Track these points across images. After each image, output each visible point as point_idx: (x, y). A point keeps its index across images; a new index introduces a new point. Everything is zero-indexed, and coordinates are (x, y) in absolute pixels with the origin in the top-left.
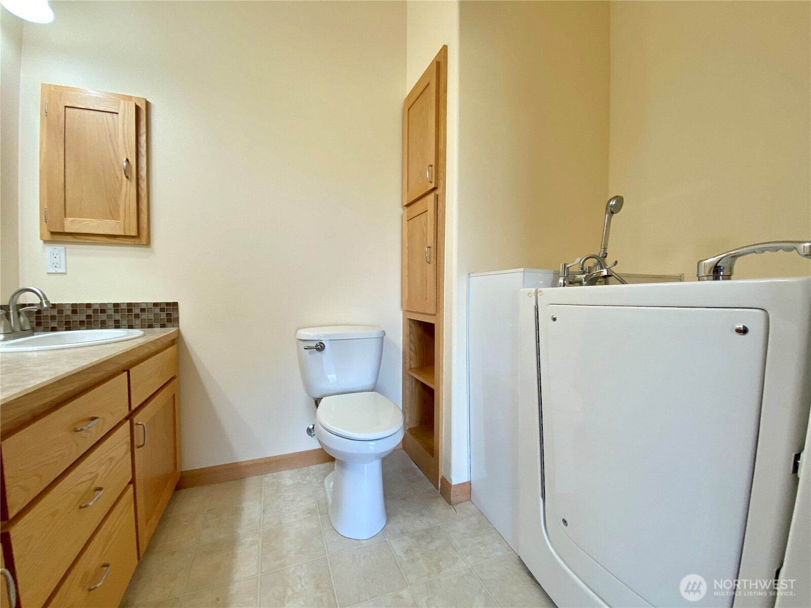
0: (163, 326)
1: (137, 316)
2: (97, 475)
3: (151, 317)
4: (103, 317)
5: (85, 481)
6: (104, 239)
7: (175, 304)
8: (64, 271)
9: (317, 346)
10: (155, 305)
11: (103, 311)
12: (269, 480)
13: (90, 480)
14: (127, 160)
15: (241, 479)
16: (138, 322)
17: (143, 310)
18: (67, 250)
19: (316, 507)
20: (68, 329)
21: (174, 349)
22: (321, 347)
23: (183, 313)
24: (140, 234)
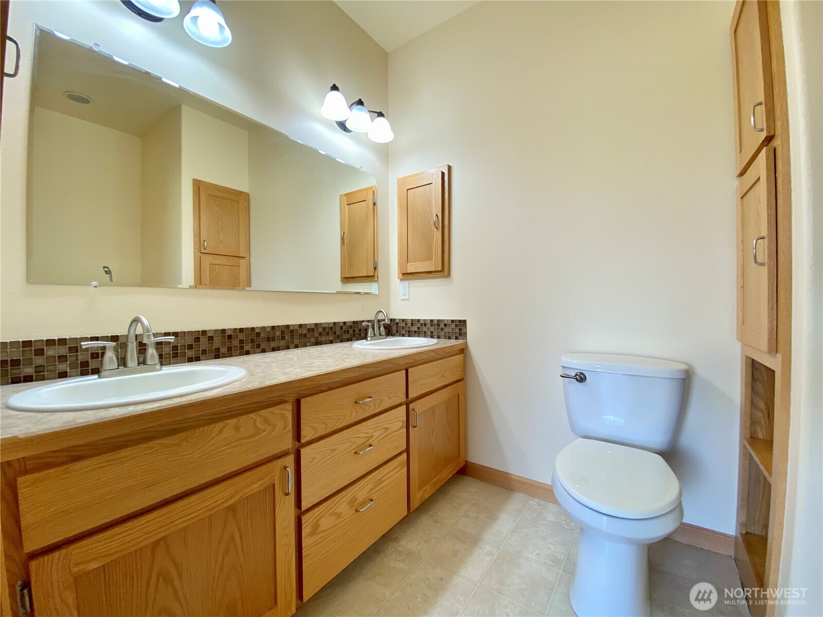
0: (457, 338)
1: (442, 329)
2: (372, 436)
3: (450, 330)
4: (425, 329)
5: (361, 437)
6: (426, 275)
7: (465, 321)
8: (408, 298)
9: (576, 375)
10: (453, 321)
11: (425, 325)
12: (534, 505)
13: (366, 437)
14: (437, 215)
15: (512, 490)
16: (443, 333)
17: (445, 325)
18: (410, 284)
19: (564, 560)
20: (409, 336)
21: (460, 357)
22: (581, 378)
23: (470, 329)
24: (443, 270)
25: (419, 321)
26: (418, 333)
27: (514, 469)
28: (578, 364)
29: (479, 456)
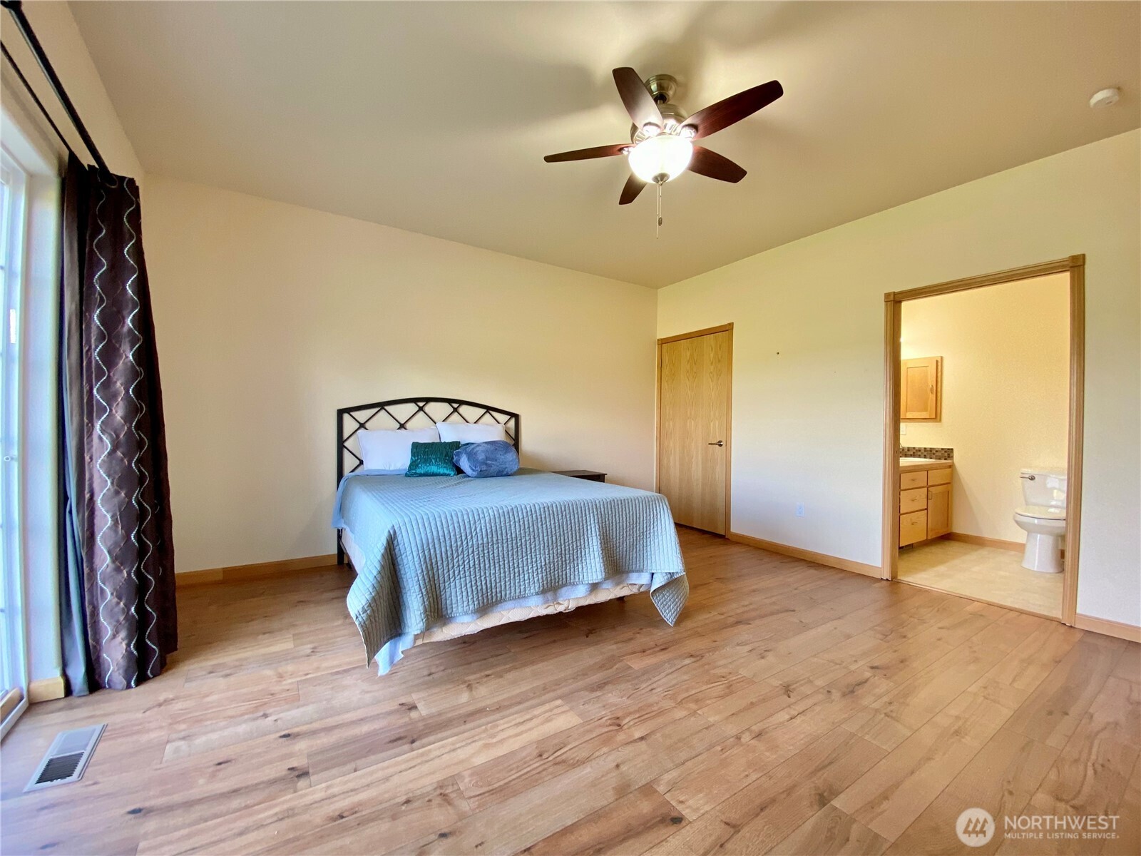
0: (945, 459)
1: (934, 454)
3: (940, 454)
4: (919, 453)
5: (913, 495)
6: (921, 420)
7: (952, 449)
9: (1029, 477)
10: (942, 449)
11: (920, 451)
14: (932, 385)
16: (934, 456)
17: (937, 451)
18: (907, 425)
21: (949, 470)
22: (1032, 478)
23: (956, 454)
24: (936, 417)
25: (914, 448)
26: (913, 455)
27: (987, 534)
28: (1030, 471)
29: (959, 528)
